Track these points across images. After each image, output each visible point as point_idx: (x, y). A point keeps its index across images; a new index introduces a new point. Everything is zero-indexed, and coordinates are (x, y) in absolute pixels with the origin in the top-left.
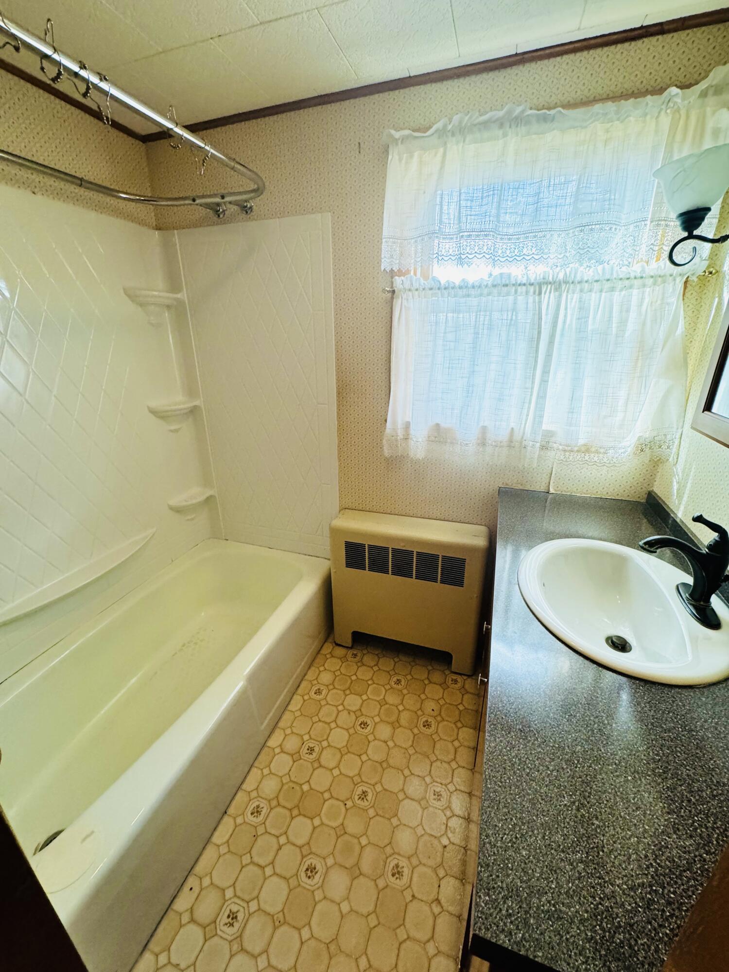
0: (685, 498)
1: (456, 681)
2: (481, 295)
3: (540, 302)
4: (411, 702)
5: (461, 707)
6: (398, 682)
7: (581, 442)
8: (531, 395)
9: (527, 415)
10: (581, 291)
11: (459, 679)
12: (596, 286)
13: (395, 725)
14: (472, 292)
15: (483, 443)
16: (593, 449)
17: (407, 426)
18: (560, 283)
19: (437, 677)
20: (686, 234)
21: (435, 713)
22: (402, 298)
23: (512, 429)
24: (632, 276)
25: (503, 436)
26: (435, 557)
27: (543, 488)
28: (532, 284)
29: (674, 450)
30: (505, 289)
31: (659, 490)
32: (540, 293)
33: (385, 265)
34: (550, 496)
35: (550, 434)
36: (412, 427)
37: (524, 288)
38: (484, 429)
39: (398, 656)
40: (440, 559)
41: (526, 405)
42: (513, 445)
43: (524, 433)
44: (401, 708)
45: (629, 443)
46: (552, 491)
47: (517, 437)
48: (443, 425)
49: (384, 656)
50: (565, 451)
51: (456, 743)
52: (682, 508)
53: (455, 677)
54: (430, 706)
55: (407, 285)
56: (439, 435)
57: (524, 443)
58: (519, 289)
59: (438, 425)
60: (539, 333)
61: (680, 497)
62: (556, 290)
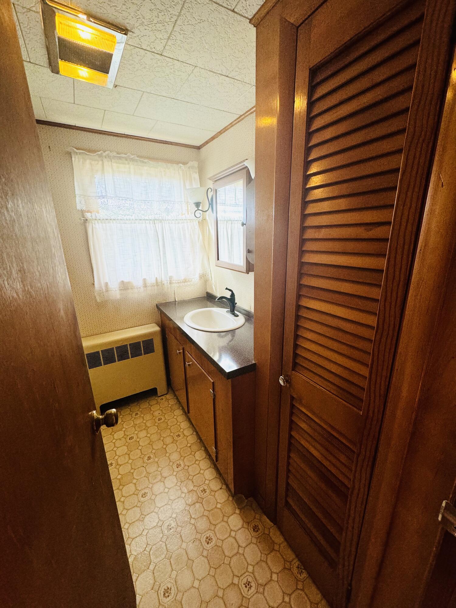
0: (218, 290)
1: (162, 399)
2: (131, 223)
3: (155, 227)
4: (148, 417)
5: (170, 406)
6: (137, 414)
7: (183, 278)
8: (161, 263)
9: (161, 271)
10: (169, 223)
11: (163, 397)
12: (173, 222)
13: (147, 428)
14: (127, 222)
15: (145, 286)
16: (187, 280)
17: (106, 284)
18: (161, 220)
19: (153, 402)
20: (197, 209)
21: (161, 414)
22: (92, 223)
23: (156, 278)
24: (183, 219)
25: (153, 281)
26: (139, 343)
27: (173, 300)
28: (151, 220)
29: (210, 276)
30: (141, 221)
31: (209, 291)
32: (155, 224)
33: (79, 207)
34: (177, 302)
35: (171, 278)
36: (109, 284)
37: (148, 221)
38: (145, 280)
39: (129, 406)
40: (141, 343)
41: (160, 267)
42: (158, 284)
43: (162, 279)
44: (144, 421)
45: (197, 276)
46: (177, 300)
47: (159, 280)
48: (126, 280)
49: (122, 410)
50: (178, 283)
51: (175, 417)
52: (218, 293)
53: (161, 398)
54: (156, 413)
55: (94, 217)
56: (125, 286)
57: (163, 282)
58: (146, 221)
59: (123, 281)
60: (158, 238)
61: (216, 290)
62: (160, 222)
